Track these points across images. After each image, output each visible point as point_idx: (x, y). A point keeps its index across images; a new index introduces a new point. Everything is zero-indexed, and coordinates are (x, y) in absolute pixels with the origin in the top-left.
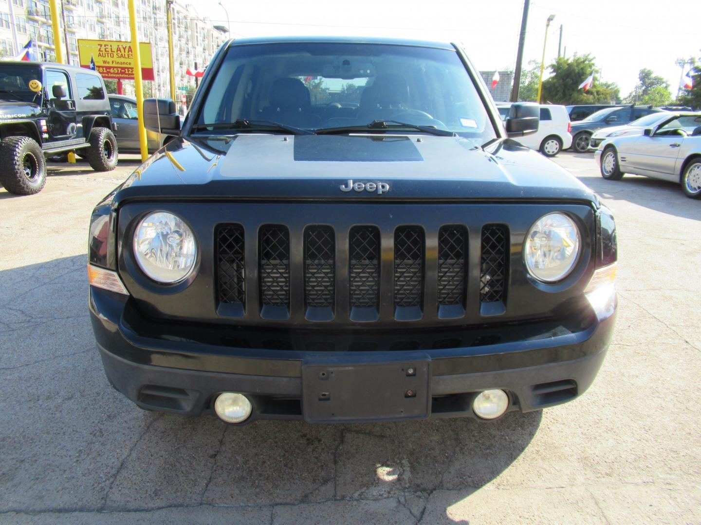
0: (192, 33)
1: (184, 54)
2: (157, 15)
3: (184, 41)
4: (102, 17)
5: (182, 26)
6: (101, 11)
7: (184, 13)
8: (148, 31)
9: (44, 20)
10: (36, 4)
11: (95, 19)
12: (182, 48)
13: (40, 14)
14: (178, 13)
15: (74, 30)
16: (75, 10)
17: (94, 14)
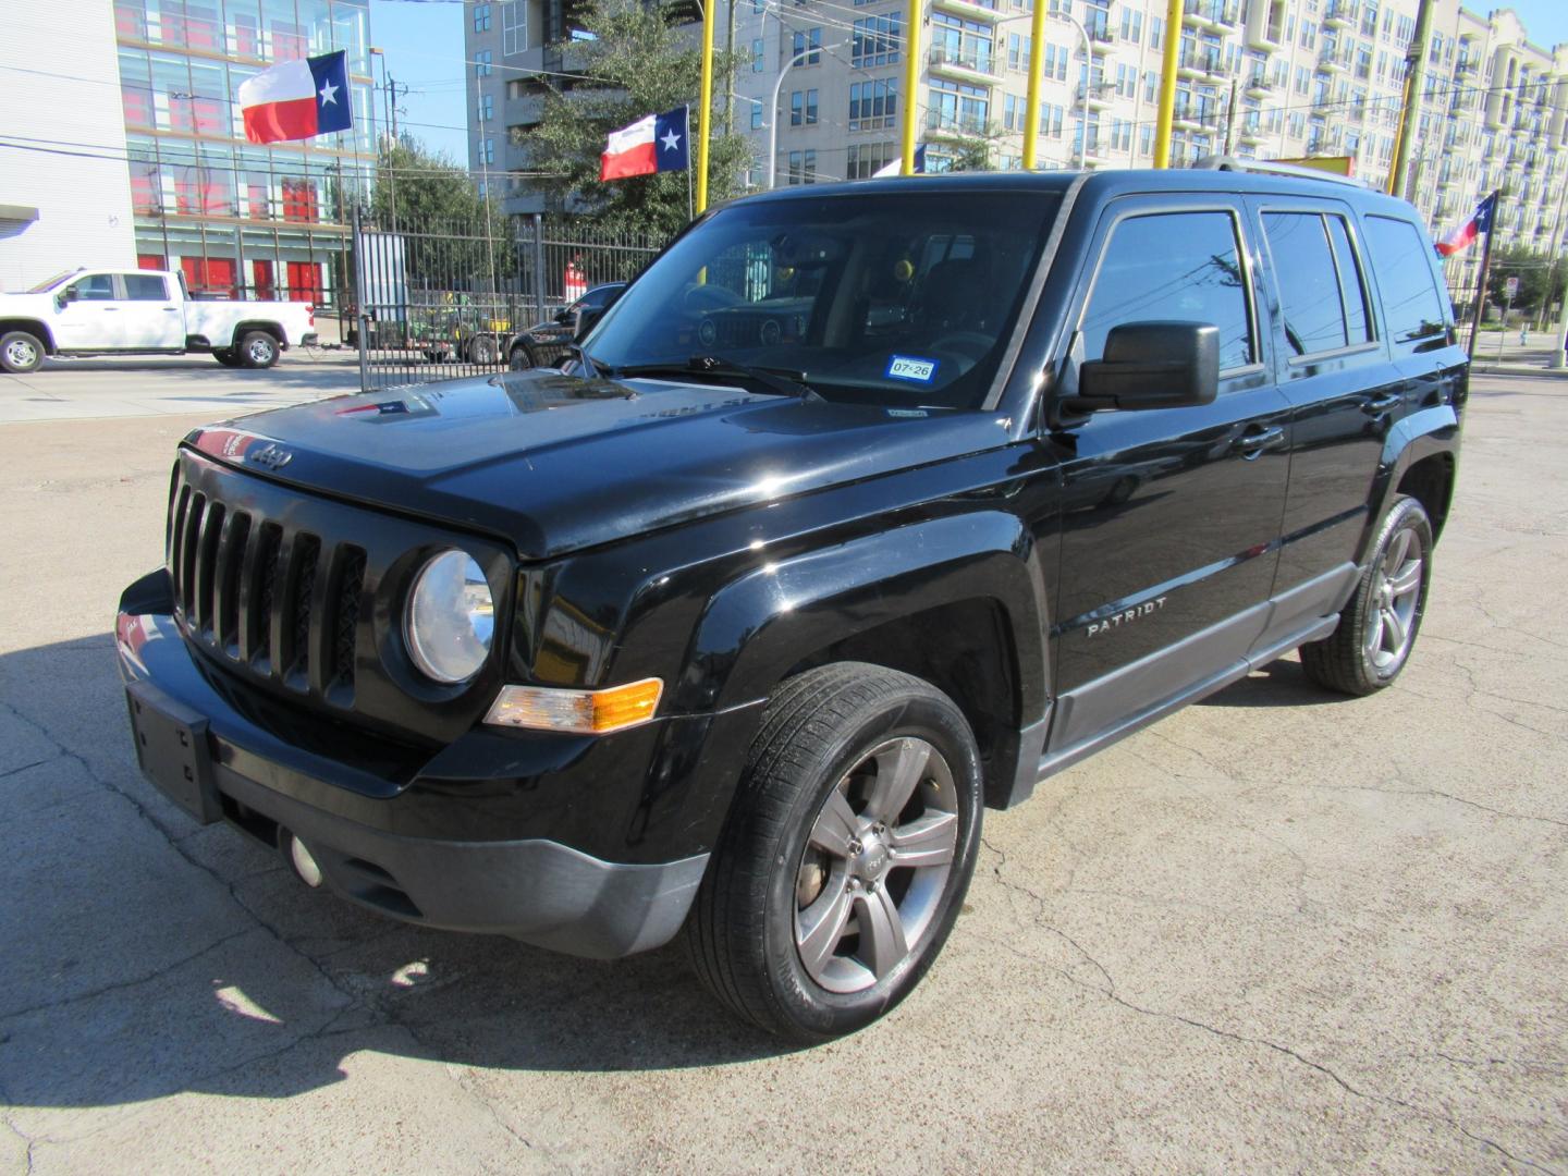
0: (1554, 114)
1: (1519, 168)
2: (1466, 82)
3: (1525, 136)
4: (1323, 104)
5: (1528, 99)
6: (1325, 90)
7: (1544, 66)
8: (1431, 122)
9: (1197, 126)
10: (1188, 95)
11: (1307, 112)
12: (1517, 152)
13: (1191, 115)
14: (1525, 69)
15: (1254, 139)
16: (1267, 97)
17: (1308, 100)
